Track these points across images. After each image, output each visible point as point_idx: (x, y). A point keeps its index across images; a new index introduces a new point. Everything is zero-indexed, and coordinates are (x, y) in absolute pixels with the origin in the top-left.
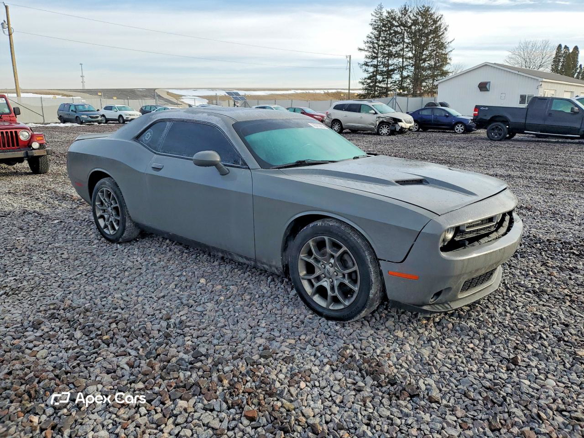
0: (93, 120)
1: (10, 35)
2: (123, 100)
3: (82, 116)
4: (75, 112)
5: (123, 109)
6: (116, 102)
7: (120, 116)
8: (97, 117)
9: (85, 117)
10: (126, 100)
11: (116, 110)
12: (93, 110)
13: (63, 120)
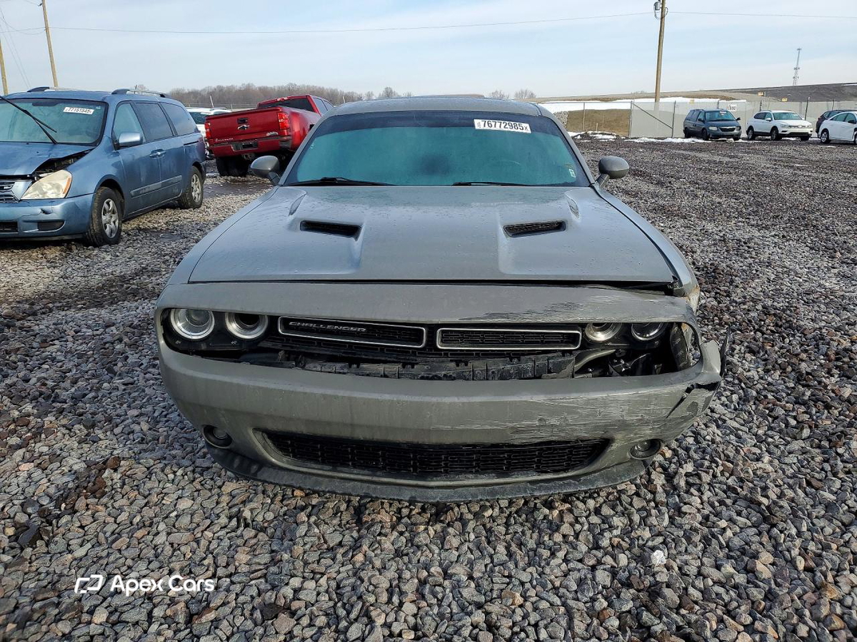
0: (725, 133)
1: (662, 18)
2: (799, 103)
3: (711, 128)
4: (703, 121)
5: (784, 117)
6: (775, 107)
7: (775, 128)
8: (733, 129)
9: (714, 129)
10: (803, 103)
11: (770, 119)
12: (731, 119)
13: (688, 133)
